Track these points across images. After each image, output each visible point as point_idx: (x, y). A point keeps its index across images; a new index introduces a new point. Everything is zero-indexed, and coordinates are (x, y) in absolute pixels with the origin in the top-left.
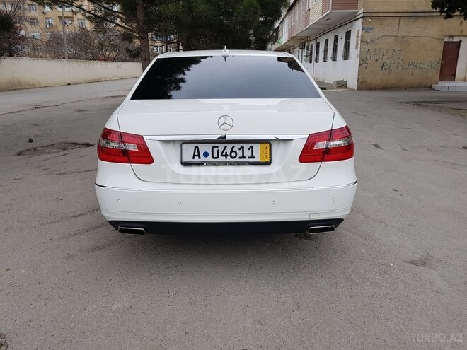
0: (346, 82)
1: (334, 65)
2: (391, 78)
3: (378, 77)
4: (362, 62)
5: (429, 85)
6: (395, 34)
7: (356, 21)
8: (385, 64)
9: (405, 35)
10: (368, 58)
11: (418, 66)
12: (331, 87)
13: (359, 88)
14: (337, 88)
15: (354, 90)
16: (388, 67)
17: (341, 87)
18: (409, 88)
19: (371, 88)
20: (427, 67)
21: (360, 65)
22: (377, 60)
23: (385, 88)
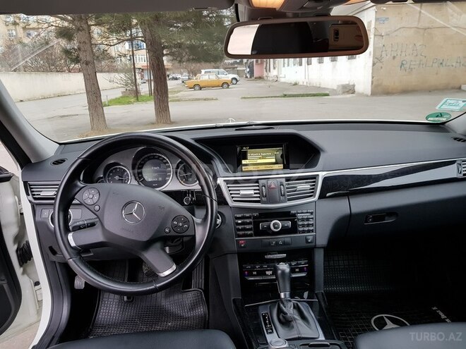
0: (354, 86)
1: (334, 67)
2: (412, 80)
3: (395, 78)
4: (376, 60)
5: (457, 86)
6: (415, 24)
7: (366, 12)
8: (404, 62)
9: (427, 25)
10: (384, 55)
11: (444, 64)
12: (334, 92)
13: (374, 93)
14: (344, 93)
15: (367, 96)
16: (407, 66)
17: (348, 92)
18: (434, 90)
19: (388, 92)
20: (454, 64)
21: (374, 64)
22: (394, 57)
23: (405, 92)
